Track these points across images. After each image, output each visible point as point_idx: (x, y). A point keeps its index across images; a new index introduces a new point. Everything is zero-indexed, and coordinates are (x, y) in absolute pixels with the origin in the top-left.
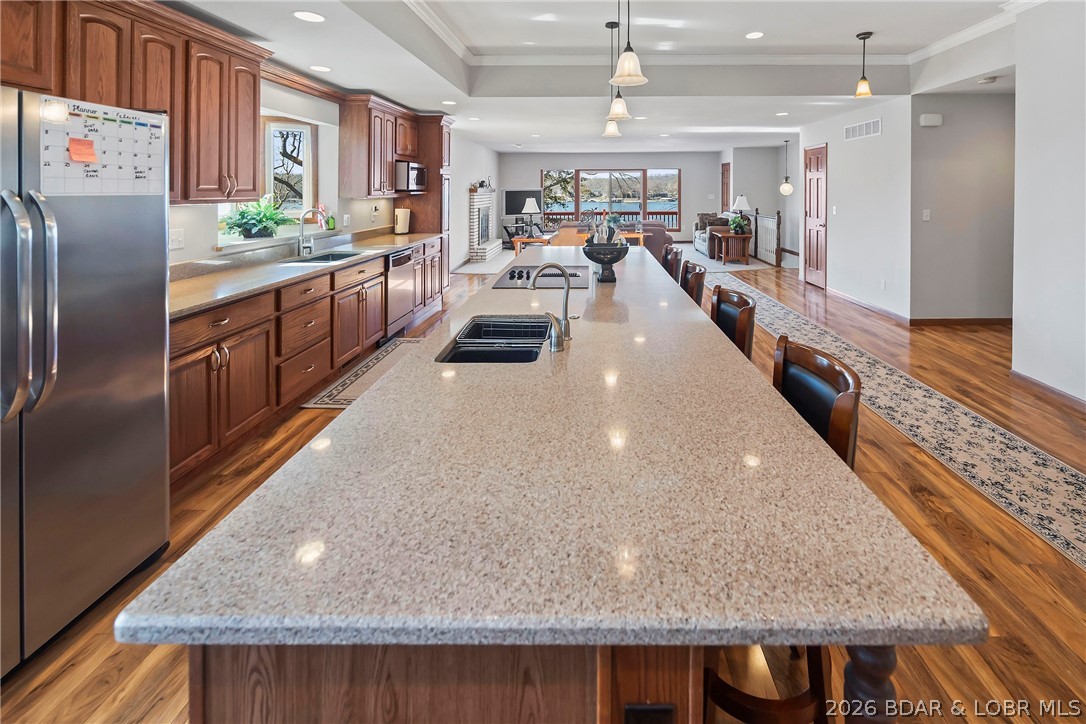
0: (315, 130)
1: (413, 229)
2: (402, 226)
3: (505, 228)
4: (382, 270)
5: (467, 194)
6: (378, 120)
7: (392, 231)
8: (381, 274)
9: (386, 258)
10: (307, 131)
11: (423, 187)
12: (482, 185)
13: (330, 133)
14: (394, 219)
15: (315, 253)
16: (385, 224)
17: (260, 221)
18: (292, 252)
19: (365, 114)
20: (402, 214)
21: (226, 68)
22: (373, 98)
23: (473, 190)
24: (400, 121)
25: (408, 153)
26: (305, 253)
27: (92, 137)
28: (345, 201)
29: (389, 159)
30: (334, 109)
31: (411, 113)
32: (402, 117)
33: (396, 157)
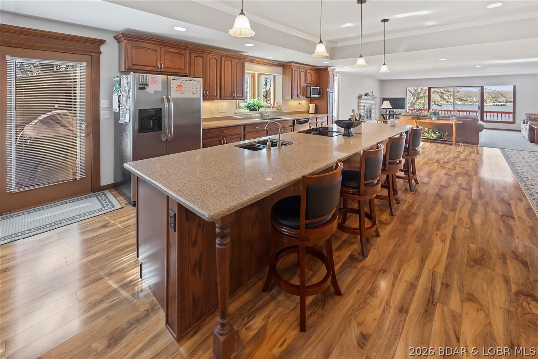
0: (275, 77)
1: (316, 112)
2: (312, 110)
3: (383, 115)
4: (292, 125)
5: (356, 100)
6: (296, 72)
7: (308, 112)
8: (292, 126)
9: (294, 121)
10: (272, 77)
11: (320, 96)
12: (366, 95)
13: (280, 78)
14: (309, 107)
15: (270, 117)
16: (305, 109)
17: (253, 106)
18: (262, 116)
19: (291, 70)
20: (312, 106)
21: (233, 63)
22: (293, 64)
23: (360, 97)
24: (308, 71)
25: (313, 83)
26: (265, 117)
27: (182, 84)
28: (285, 100)
29: (302, 85)
30: (281, 69)
31: (315, 68)
32: (310, 70)
33: (306, 85)
